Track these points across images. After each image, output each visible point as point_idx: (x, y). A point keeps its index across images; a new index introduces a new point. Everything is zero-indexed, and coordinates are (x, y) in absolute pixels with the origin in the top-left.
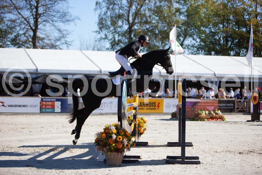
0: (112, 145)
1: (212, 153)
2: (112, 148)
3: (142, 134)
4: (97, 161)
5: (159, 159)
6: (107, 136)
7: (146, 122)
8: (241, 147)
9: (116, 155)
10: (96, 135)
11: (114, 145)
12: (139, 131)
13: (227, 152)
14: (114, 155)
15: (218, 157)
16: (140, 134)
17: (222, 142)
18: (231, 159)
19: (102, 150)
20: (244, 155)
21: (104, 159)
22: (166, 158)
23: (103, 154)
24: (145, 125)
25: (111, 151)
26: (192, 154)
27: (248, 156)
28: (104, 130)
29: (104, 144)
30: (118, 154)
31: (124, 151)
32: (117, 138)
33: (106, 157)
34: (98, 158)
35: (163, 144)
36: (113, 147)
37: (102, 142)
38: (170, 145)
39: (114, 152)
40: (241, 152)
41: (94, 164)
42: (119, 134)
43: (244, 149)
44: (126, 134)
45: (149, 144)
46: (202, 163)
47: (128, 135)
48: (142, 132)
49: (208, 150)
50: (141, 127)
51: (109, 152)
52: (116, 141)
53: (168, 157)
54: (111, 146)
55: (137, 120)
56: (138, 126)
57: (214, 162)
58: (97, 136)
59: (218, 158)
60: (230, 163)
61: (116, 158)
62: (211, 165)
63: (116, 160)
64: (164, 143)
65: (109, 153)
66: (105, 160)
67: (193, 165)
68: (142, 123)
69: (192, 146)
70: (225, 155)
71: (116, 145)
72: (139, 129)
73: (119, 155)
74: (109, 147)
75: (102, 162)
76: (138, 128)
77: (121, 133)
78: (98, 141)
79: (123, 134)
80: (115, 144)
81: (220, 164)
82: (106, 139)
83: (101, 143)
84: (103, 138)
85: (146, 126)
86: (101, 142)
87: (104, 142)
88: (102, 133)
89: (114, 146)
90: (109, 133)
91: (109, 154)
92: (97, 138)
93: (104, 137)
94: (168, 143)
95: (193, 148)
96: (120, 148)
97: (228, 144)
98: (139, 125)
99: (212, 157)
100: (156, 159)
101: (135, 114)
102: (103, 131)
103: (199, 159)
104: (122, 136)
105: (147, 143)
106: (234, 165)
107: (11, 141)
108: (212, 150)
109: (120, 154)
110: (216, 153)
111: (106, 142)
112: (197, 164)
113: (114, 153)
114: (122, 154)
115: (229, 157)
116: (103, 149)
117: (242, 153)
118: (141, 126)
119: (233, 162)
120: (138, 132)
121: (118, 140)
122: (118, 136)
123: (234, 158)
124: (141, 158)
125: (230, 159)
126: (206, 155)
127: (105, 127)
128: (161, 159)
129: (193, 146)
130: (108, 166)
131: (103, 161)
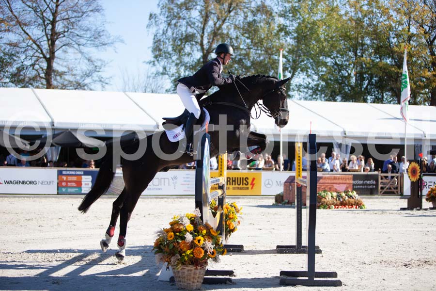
0: (185, 252)
1: (357, 264)
2: (186, 258)
3: (233, 231)
4: (158, 280)
5: (267, 277)
6: (177, 235)
7: (240, 212)
8: (404, 255)
9: (193, 271)
10: (157, 234)
11: (189, 252)
12: (228, 226)
13: (383, 263)
14: (188, 270)
15: (370, 273)
16: (230, 231)
17: (369, 246)
18: (393, 275)
19: (167, 261)
20: (414, 269)
21: (170, 277)
22: (279, 275)
23: (168, 268)
24: (238, 215)
25: (183, 264)
26: (323, 267)
27: (420, 270)
28: (171, 225)
29: (170, 250)
30: (197, 268)
31: (206, 263)
32: (195, 239)
33: (174, 273)
34: (158, 274)
35: (269, 249)
36: (188, 256)
37: (168, 247)
38: (282, 250)
39: (190, 264)
40: (407, 263)
41: (153, 285)
42: (198, 232)
43: (410, 259)
44: (210, 232)
45: (245, 249)
46: (344, 285)
47: (213, 234)
48: (232, 228)
49: (349, 260)
50: (230, 219)
51: (180, 265)
52: (192, 246)
53: (282, 273)
54: (183, 254)
55: (224, 206)
56: (226, 218)
57: (364, 282)
58: (159, 235)
59: (370, 275)
60: (393, 284)
61: (192, 275)
62: (360, 287)
63: (192, 280)
64: (270, 247)
65: (180, 267)
66: (172, 280)
67: (329, 288)
68: (233, 213)
69: (320, 252)
70: (380, 270)
71: (192, 253)
72: (228, 223)
73: (199, 271)
74: (181, 255)
75: (166, 281)
76: (226, 222)
77: (202, 232)
78: (160, 244)
79: (204, 232)
80: (192, 250)
81: (377, 285)
82: (174, 242)
83: (166, 249)
84: (170, 239)
85: (240, 217)
86: (165, 246)
87: (171, 246)
88: (167, 231)
89: (190, 254)
90: (180, 231)
91: (180, 269)
92: (159, 239)
93: (172, 239)
94: (278, 247)
95: (322, 257)
96: (200, 257)
97: (380, 248)
98: (227, 216)
99: (359, 272)
100: (262, 276)
101: (221, 197)
102: (169, 227)
103: (336, 277)
104: (203, 236)
105: (242, 247)
106: (401, 287)
107: (8, 242)
108: (356, 260)
109: (199, 267)
110: (364, 265)
111: (174, 246)
112: (336, 286)
113: (190, 267)
114: (203, 268)
115: (388, 273)
116: (170, 259)
117: (409, 264)
118: (231, 216)
119: (398, 282)
120: (226, 229)
121: (197, 243)
122: (196, 236)
123: (397, 274)
124: (234, 274)
125: (390, 275)
126: (348, 269)
127: (172, 221)
128: (270, 276)
129: (322, 252)
130: (179, 289)
131: (169, 280)
